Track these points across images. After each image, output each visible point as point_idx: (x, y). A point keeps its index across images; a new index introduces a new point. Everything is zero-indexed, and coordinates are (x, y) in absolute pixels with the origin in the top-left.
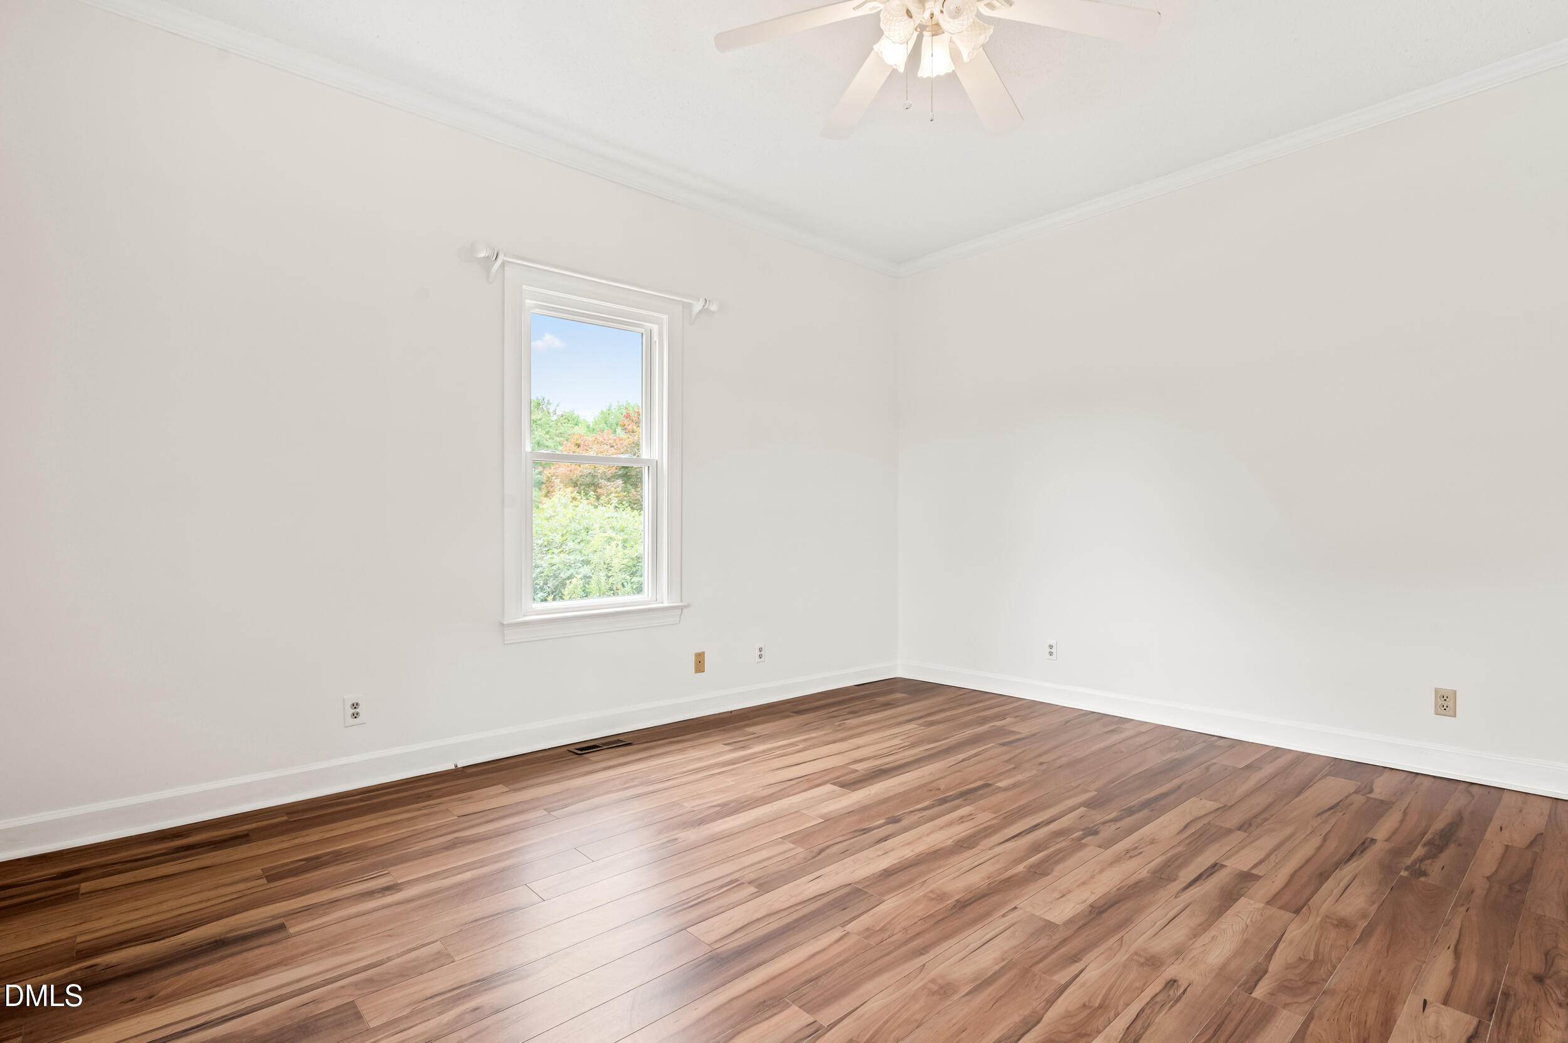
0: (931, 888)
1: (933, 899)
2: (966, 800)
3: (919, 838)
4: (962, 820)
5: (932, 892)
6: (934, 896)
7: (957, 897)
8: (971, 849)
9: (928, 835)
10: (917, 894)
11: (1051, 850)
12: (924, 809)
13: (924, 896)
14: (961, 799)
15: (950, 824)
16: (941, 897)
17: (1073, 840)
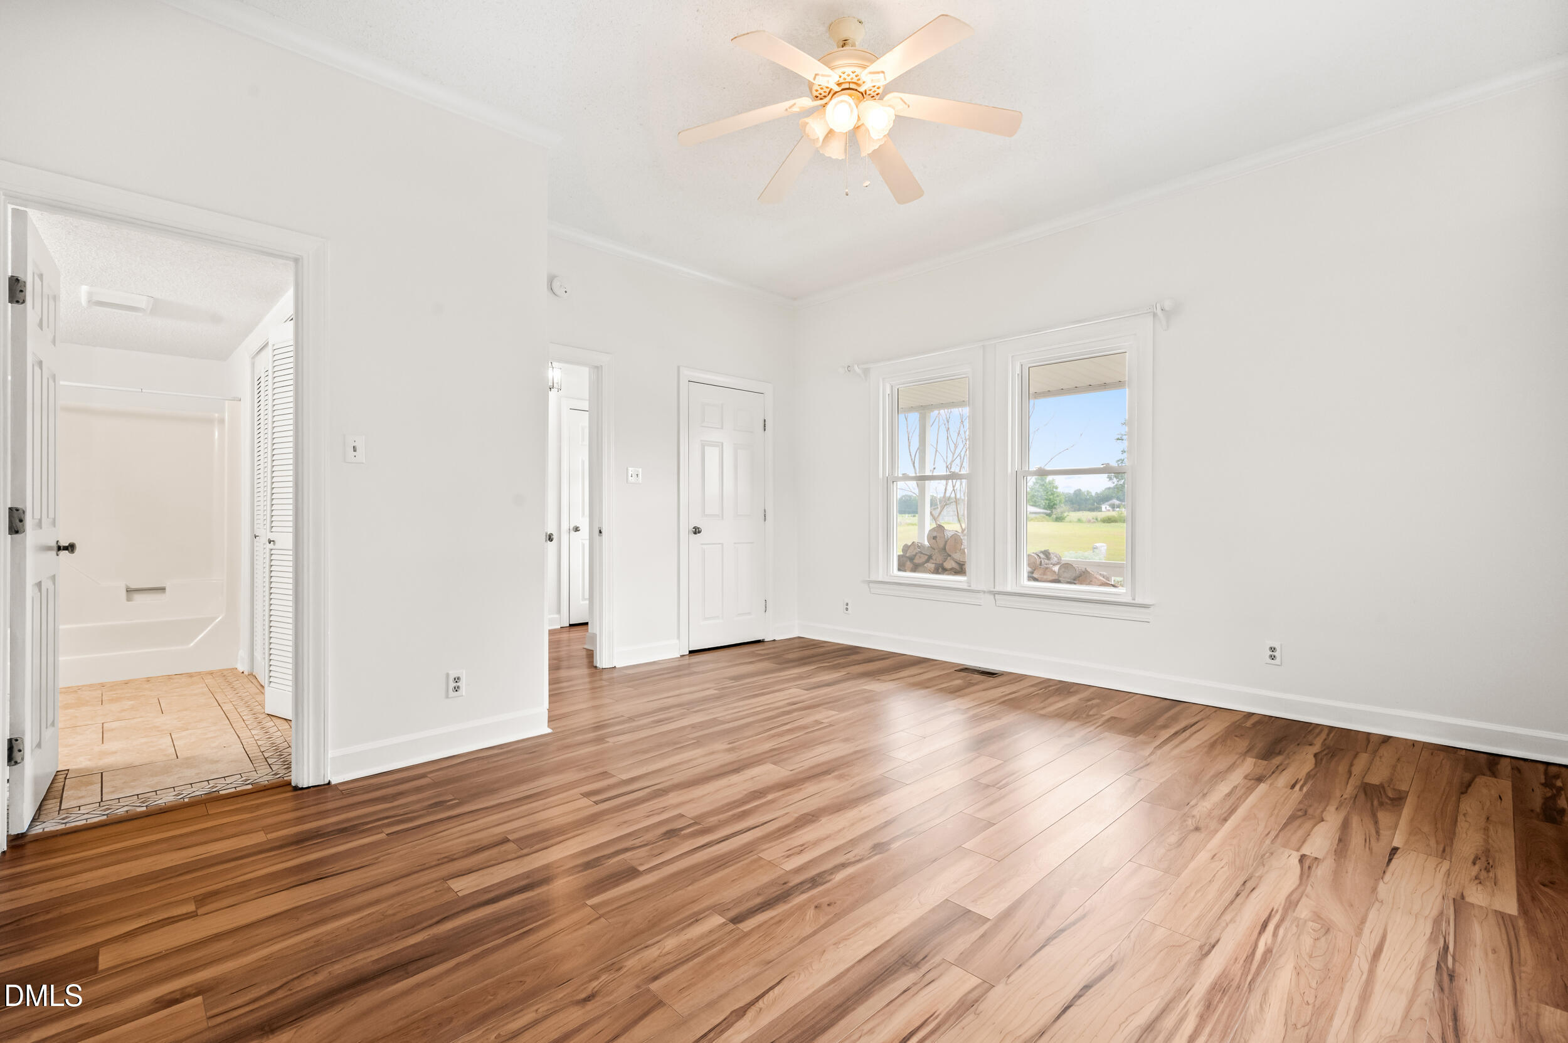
0: (847, 782)
1: (848, 775)
2: (785, 883)
3: (853, 824)
4: (802, 849)
5: (847, 780)
6: (846, 777)
7: (830, 776)
8: (805, 814)
9: (844, 828)
10: (856, 779)
11: (731, 813)
12: (843, 866)
13: (854, 777)
14: (791, 884)
15: (816, 843)
16: (841, 777)
17: (699, 824)
